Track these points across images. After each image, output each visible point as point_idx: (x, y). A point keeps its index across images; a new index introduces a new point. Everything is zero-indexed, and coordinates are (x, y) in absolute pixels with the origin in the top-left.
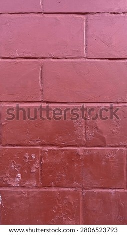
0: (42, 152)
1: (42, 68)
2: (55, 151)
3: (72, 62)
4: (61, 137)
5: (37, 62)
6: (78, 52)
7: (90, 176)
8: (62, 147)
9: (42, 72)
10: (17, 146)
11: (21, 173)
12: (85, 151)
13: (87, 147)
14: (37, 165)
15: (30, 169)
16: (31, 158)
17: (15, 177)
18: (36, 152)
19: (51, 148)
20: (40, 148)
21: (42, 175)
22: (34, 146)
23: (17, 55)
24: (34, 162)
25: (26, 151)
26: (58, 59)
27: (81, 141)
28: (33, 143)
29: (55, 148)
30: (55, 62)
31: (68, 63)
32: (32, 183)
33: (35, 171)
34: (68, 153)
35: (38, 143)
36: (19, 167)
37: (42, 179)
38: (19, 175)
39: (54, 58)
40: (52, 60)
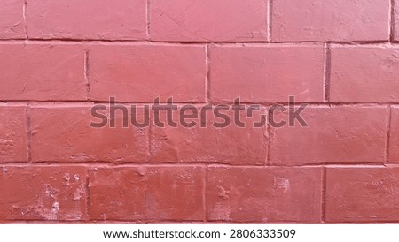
0: (88, 171)
1: (87, 53)
2: (108, 169)
3: (130, 46)
4: (115, 151)
5: (80, 45)
6: (137, 32)
7: (157, 204)
8: (116, 164)
9: (87, 59)
10: (53, 162)
11: (59, 201)
12: (149, 169)
13: (152, 163)
14: (82, 190)
15: (71, 195)
16: (73, 179)
17: (51, 207)
18: (81, 171)
19: (101, 166)
20: (85, 165)
21: (88, 203)
22: (77, 162)
23: (52, 35)
24: (77, 186)
25: (66, 170)
26: (110, 41)
27: (143, 155)
28: (77, 159)
29: (107, 166)
30: (106, 46)
31: (123, 47)
32: (75, 215)
33: (78, 198)
34: (125, 172)
35: (82, 158)
36: (57, 192)
37: (89, 210)
38: (56, 204)
39: (104, 40)
40: (102, 43)
